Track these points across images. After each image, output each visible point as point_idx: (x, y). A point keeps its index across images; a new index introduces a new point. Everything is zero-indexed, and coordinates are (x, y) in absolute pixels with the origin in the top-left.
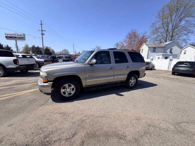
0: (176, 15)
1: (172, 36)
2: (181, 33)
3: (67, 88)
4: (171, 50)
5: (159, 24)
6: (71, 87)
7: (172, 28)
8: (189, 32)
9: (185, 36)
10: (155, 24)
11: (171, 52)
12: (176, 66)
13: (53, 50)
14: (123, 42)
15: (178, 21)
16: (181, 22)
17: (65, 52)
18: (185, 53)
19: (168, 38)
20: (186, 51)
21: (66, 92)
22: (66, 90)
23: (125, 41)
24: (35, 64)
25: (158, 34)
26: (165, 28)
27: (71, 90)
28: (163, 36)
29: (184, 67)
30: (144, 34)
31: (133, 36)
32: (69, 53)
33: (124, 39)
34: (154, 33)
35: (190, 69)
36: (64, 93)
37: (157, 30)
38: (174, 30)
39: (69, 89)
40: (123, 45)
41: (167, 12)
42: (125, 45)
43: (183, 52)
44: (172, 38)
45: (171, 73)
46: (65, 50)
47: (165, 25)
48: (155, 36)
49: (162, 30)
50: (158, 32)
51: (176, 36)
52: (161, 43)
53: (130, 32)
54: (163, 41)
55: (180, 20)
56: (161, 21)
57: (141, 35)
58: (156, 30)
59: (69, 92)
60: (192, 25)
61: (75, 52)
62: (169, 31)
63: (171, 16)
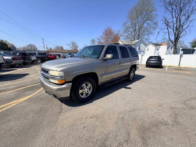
0: (141, 17)
1: (139, 36)
2: (145, 33)
3: (85, 88)
4: (139, 47)
5: (129, 24)
6: (88, 86)
7: (139, 28)
8: (149, 33)
9: (147, 36)
10: (126, 23)
11: (139, 49)
12: (149, 60)
13: (13, 45)
14: (101, 39)
15: (142, 23)
16: (144, 24)
17: (32, 48)
18: (148, 50)
19: (136, 37)
20: (148, 48)
21: (84, 93)
22: (83, 90)
23: (102, 37)
24: (3, 63)
25: (129, 33)
26: (134, 27)
27: (88, 90)
28: (132, 35)
29: (155, 60)
30: (118, 32)
31: (108, 33)
32: (36, 49)
33: (101, 35)
34: (125, 32)
35: (158, 62)
36: (82, 94)
37: (127, 28)
38: (140, 30)
39: (87, 89)
40: (100, 41)
41: (134, 14)
42: (102, 41)
43: (147, 49)
44: (138, 37)
45: (145, 66)
46: (30, 45)
47: (133, 25)
48: (127, 34)
49: (131, 30)
50: (129, 31)
51: (142, 36)
52: (132, 40)
53: (106, 29)
54: (133, 39)
55: (144, 23)
56: (131, 21)
57: (116, 33)
58: (127, 30)
59: (87, 92)
60: (152, 28)
61: (47, 48)
62: (137, 31)
63: (138, 18)
